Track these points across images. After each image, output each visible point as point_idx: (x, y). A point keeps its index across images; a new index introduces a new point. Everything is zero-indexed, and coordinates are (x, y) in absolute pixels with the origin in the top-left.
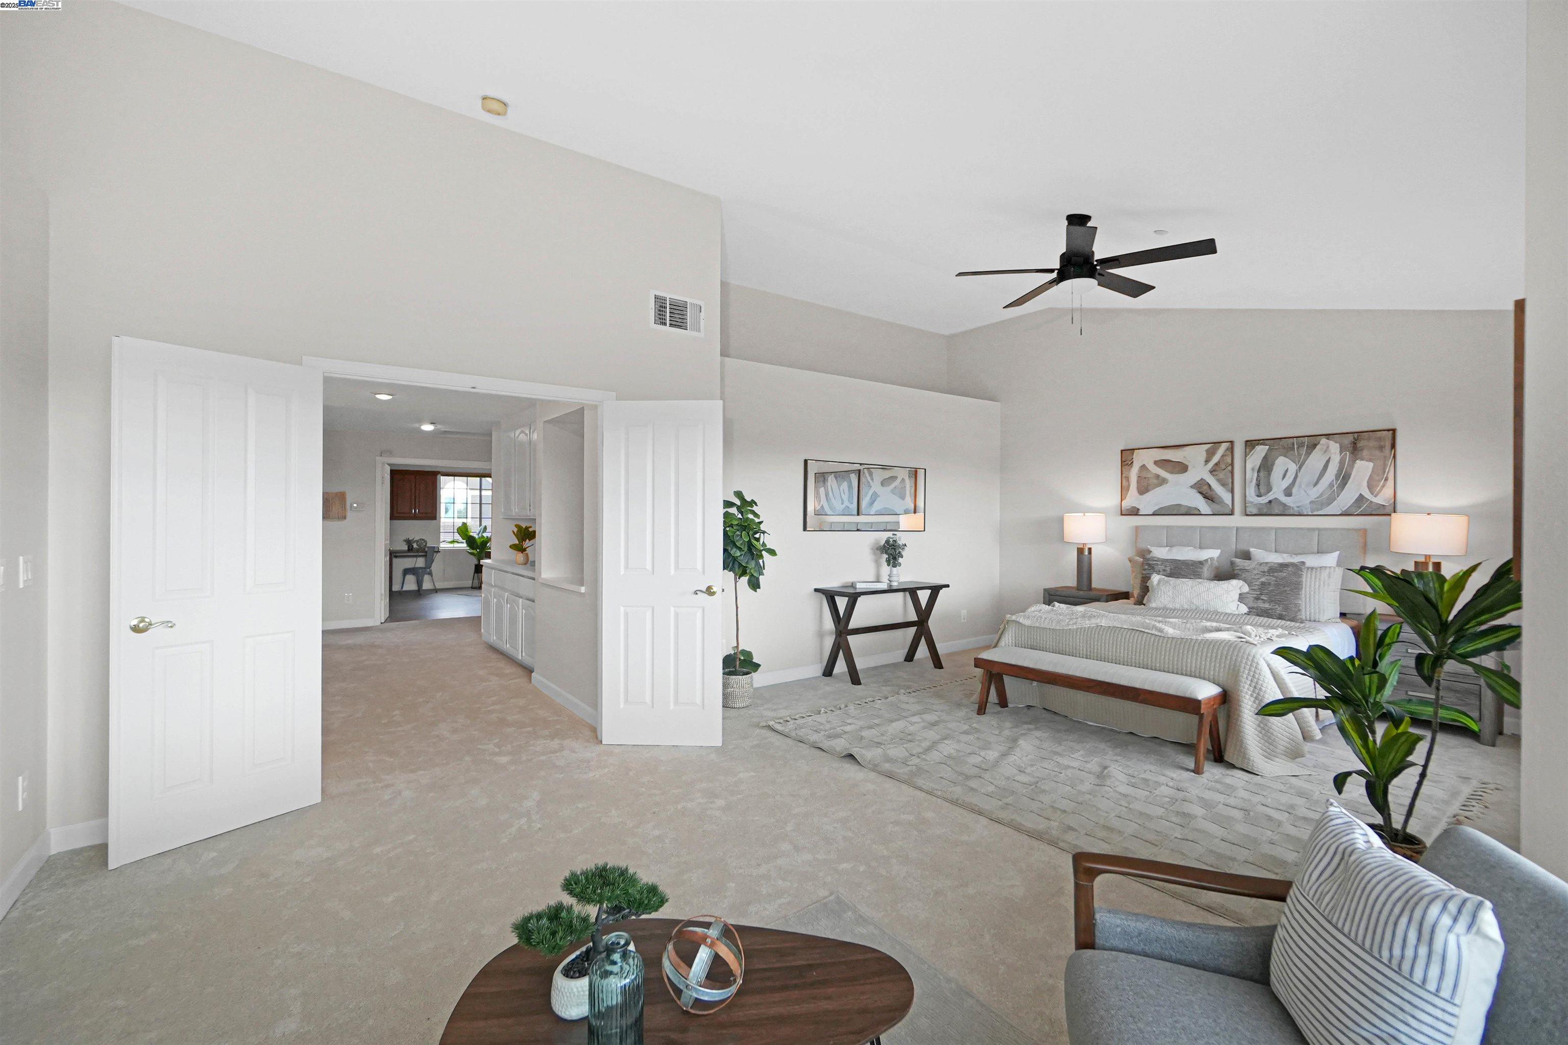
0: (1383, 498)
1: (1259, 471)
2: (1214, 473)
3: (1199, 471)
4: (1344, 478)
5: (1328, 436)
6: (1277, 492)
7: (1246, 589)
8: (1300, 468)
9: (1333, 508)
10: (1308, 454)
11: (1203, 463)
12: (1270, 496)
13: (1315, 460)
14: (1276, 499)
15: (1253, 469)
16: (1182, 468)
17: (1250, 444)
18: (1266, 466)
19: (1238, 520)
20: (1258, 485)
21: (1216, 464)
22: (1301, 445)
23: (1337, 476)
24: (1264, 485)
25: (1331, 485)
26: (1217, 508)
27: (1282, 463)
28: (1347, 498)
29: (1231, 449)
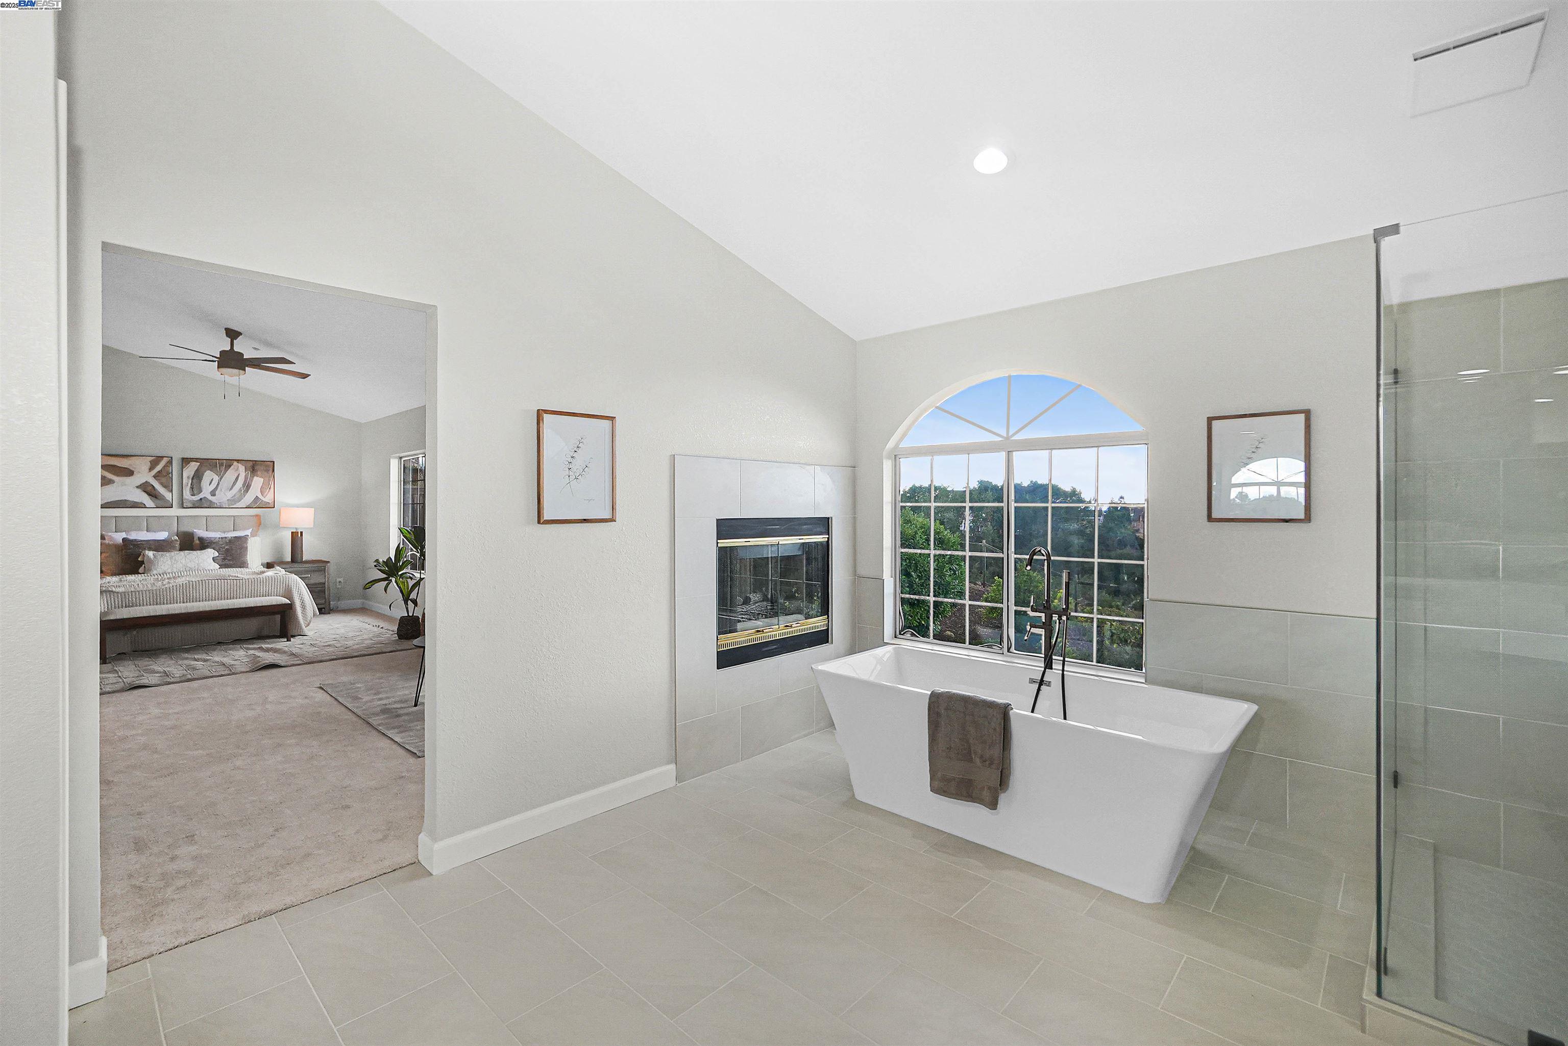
0: (268, 498)
1: (192, 479)
2: (157, 478)
3: (144, 475)
4: (247, 487)
5: (238, 461)
6: (206, 493)
7: (217, 554)
8: (221, 479)
9: (243, 503)
10: (226, 470)
11: (148, 470)
12: (201, 496)
13: (230, 475)
14: (205, 497)
15: (188, 477)
16: (129, 473)
17: (185, 461)
18: (198, 477)
19: (175, 511)
20: (192, 488)
21: (159, 472)
22: (221, 465)
23: (244, 485)
24: (196, 487)
25: (240, 490)
26: (160, 503)
27: (208, 475)
28: (249, 498)
29: (170, 462)
